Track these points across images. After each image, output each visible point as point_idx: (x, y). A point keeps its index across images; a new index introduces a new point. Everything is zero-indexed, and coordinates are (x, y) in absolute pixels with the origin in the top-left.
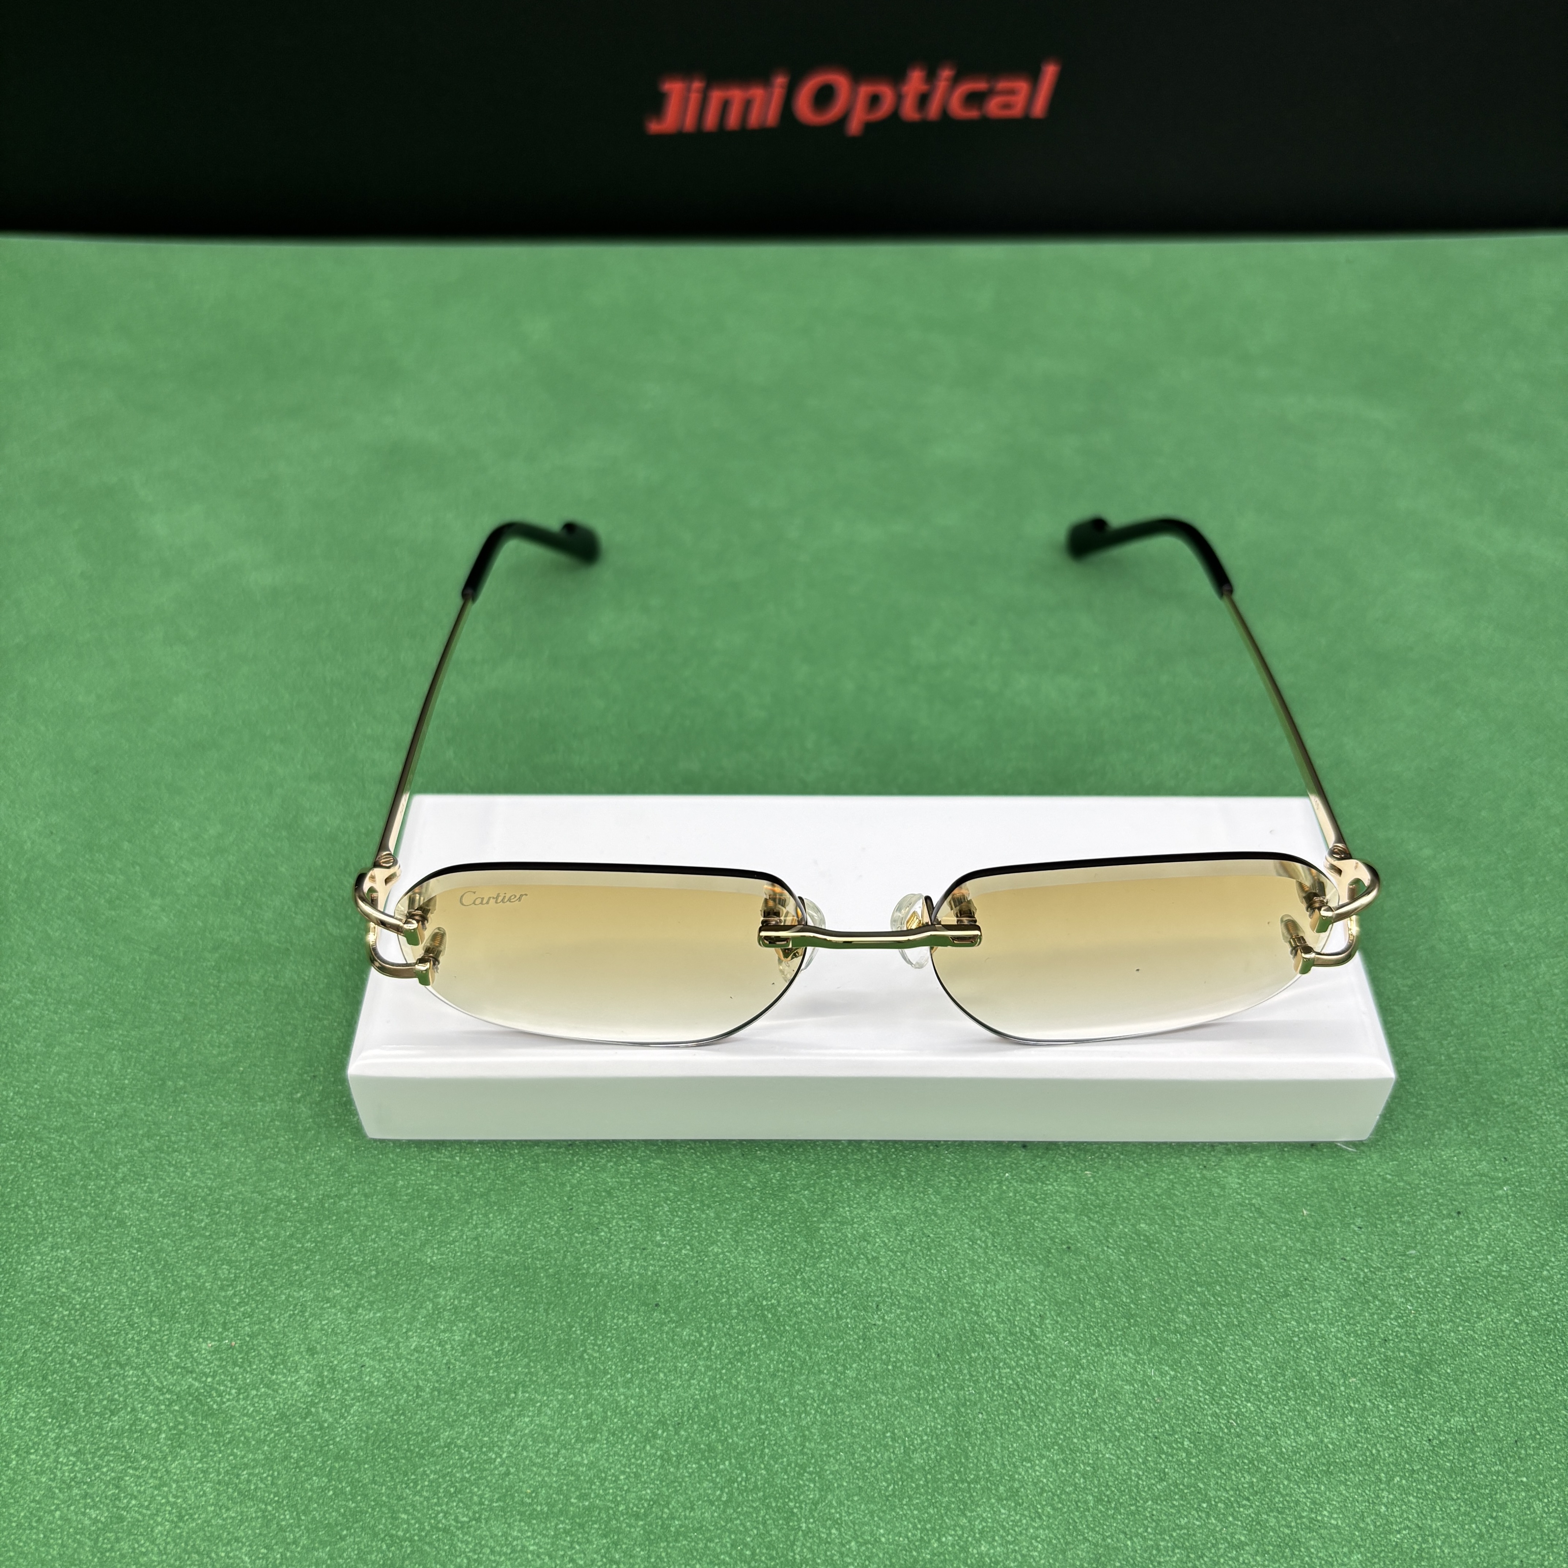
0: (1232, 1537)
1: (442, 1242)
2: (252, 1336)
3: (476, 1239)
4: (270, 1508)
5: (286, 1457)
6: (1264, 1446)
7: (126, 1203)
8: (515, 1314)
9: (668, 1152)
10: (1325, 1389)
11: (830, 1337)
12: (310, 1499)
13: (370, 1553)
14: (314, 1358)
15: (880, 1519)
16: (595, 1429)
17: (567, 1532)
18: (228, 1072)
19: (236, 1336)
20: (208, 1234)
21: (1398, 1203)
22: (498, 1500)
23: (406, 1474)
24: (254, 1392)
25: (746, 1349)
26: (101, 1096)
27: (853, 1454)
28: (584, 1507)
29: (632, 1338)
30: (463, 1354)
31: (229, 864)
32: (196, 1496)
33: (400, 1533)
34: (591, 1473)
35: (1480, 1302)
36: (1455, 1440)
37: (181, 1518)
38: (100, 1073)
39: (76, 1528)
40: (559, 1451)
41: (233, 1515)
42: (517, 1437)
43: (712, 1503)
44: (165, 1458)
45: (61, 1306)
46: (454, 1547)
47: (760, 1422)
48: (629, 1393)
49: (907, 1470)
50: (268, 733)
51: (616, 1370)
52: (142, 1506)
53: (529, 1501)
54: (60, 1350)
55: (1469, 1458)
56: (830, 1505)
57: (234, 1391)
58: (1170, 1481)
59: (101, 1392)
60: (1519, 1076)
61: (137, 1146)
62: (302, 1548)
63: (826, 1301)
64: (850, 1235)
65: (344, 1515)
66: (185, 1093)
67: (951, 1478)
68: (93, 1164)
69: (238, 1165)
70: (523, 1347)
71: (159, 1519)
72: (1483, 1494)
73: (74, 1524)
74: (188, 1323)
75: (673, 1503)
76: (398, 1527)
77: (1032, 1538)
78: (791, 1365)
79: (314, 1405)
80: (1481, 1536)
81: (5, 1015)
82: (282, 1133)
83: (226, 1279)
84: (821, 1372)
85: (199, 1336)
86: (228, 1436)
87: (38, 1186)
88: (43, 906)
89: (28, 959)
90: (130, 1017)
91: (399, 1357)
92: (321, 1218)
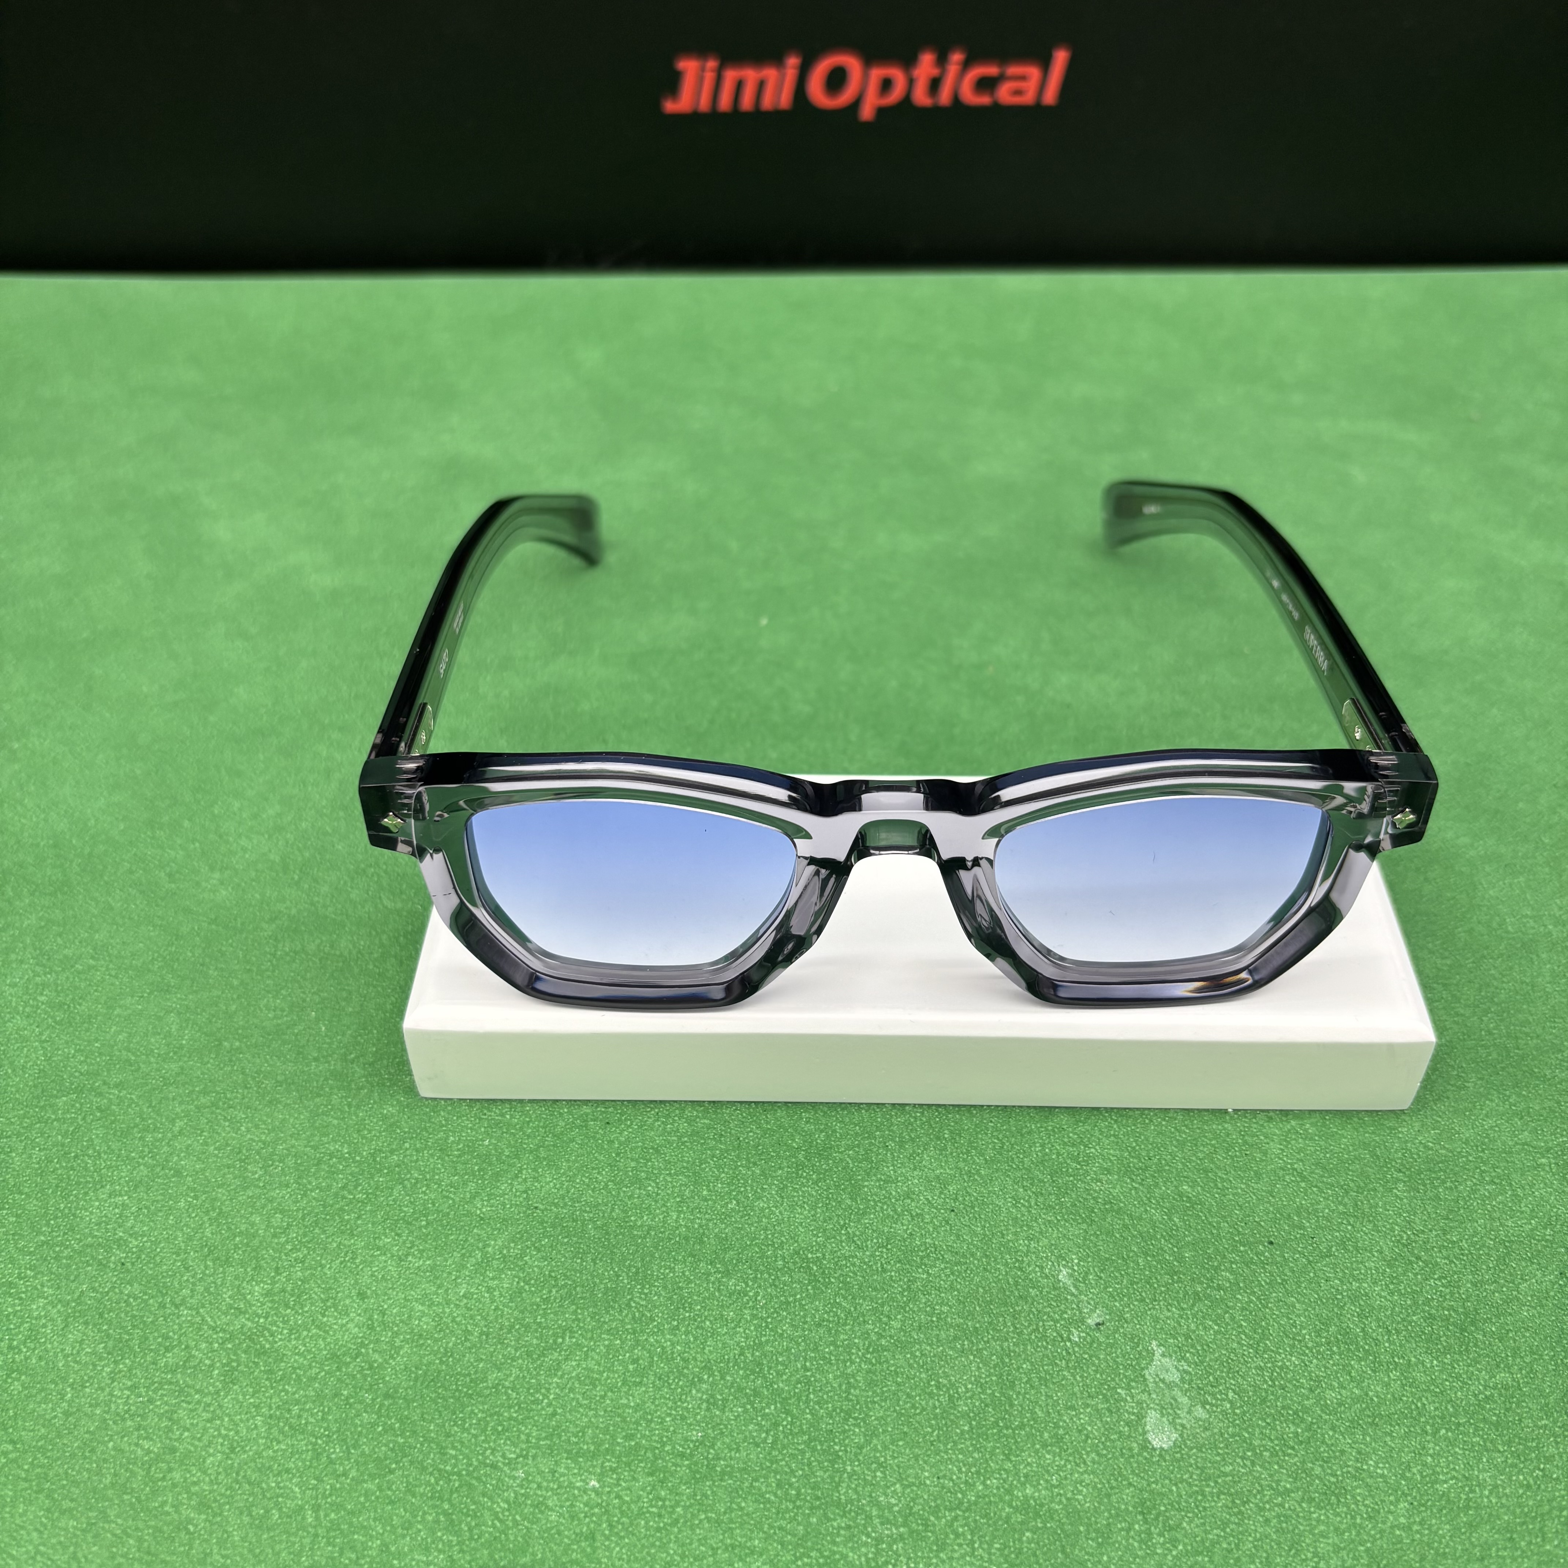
0: (1278, 1485)
1: (492, 1194)
2: (304, 1281)
3: (525, 1192)
4: (320, 1442)
5: (336, 1395)
6: (1308, 1399)
7: (182, 1155)
8: (563, 1263)
9: (715, 1112)
10: (1370, 1346)
11: (875, 1289)
12: (360, 1433)
13: (420, 1486)
14: (364, 1302)
15: (925, 1462)
16: (642, 1373)
17: (613, 1470)
18: (284, 1034)
19: (288, 1280)
20: (261, 1184)
21: (1441, 1170)
22: (546, 1438)
23: (455, 1413)
24: (305, 1333)
25: (791, 1299)
26: (159, 1055)
27: (899, 1400)
28: (630, 1447)
29: (679, 1288)
30: (511, 1300)
31: (287, 843)
32: (249, 1429)
33: (448, 1468)
34: (638, 1415)
35: (1524, 1264)
36: (1501, 1395)
37: (232, 1450)
38: (159, 1034)
39: (128, 1459)
40: (605, 1395)
41: (284, 1447)
42: (564, 1381)
43: (758, 1445)
44: (217, 1392)
45: (118, 1249)
46: (502, 1481)
47: (806, 1369)
48: (676, 1339)
49: (952, 1417)
50: (327, 721)
51: (662, 1317)
52: (194, 1438)
53: (575, 1440)
54: (117, 1290)
55: (1514, 1412)
56: (875, 1450)
57: (285, 1332)
58: (1216, 1431)
59: (156, 1330)
60: (1560, 1051)
61: (193, 1101)
62: (353, 1479)
63: (871, 1256)
65: (392, 1450)
66: (241, 1053)
67: (997, 1423)
68: (150, 1118)
69: (291, 1121)
70: (571, 1294)
71: (211, 1451)
72: (1529, 1448)
73: (127, 1454)
74: (242, 1267)
75: (719, 1444)
76: (446, 1462)
77: (1076, 1482)
78: (836, 1314)
79: (362, 1344)
80: (1528, 1487)
81: (67, 978)
82: (336, 1091)
83: (278, 1227)
85: (253, 1279)
86: (280, 1373)
87: (97, 1137)
88: (106, 878)
89: (90, 928)
90: (188, 982)
91: (448, 1302)
92: (373, 1171)
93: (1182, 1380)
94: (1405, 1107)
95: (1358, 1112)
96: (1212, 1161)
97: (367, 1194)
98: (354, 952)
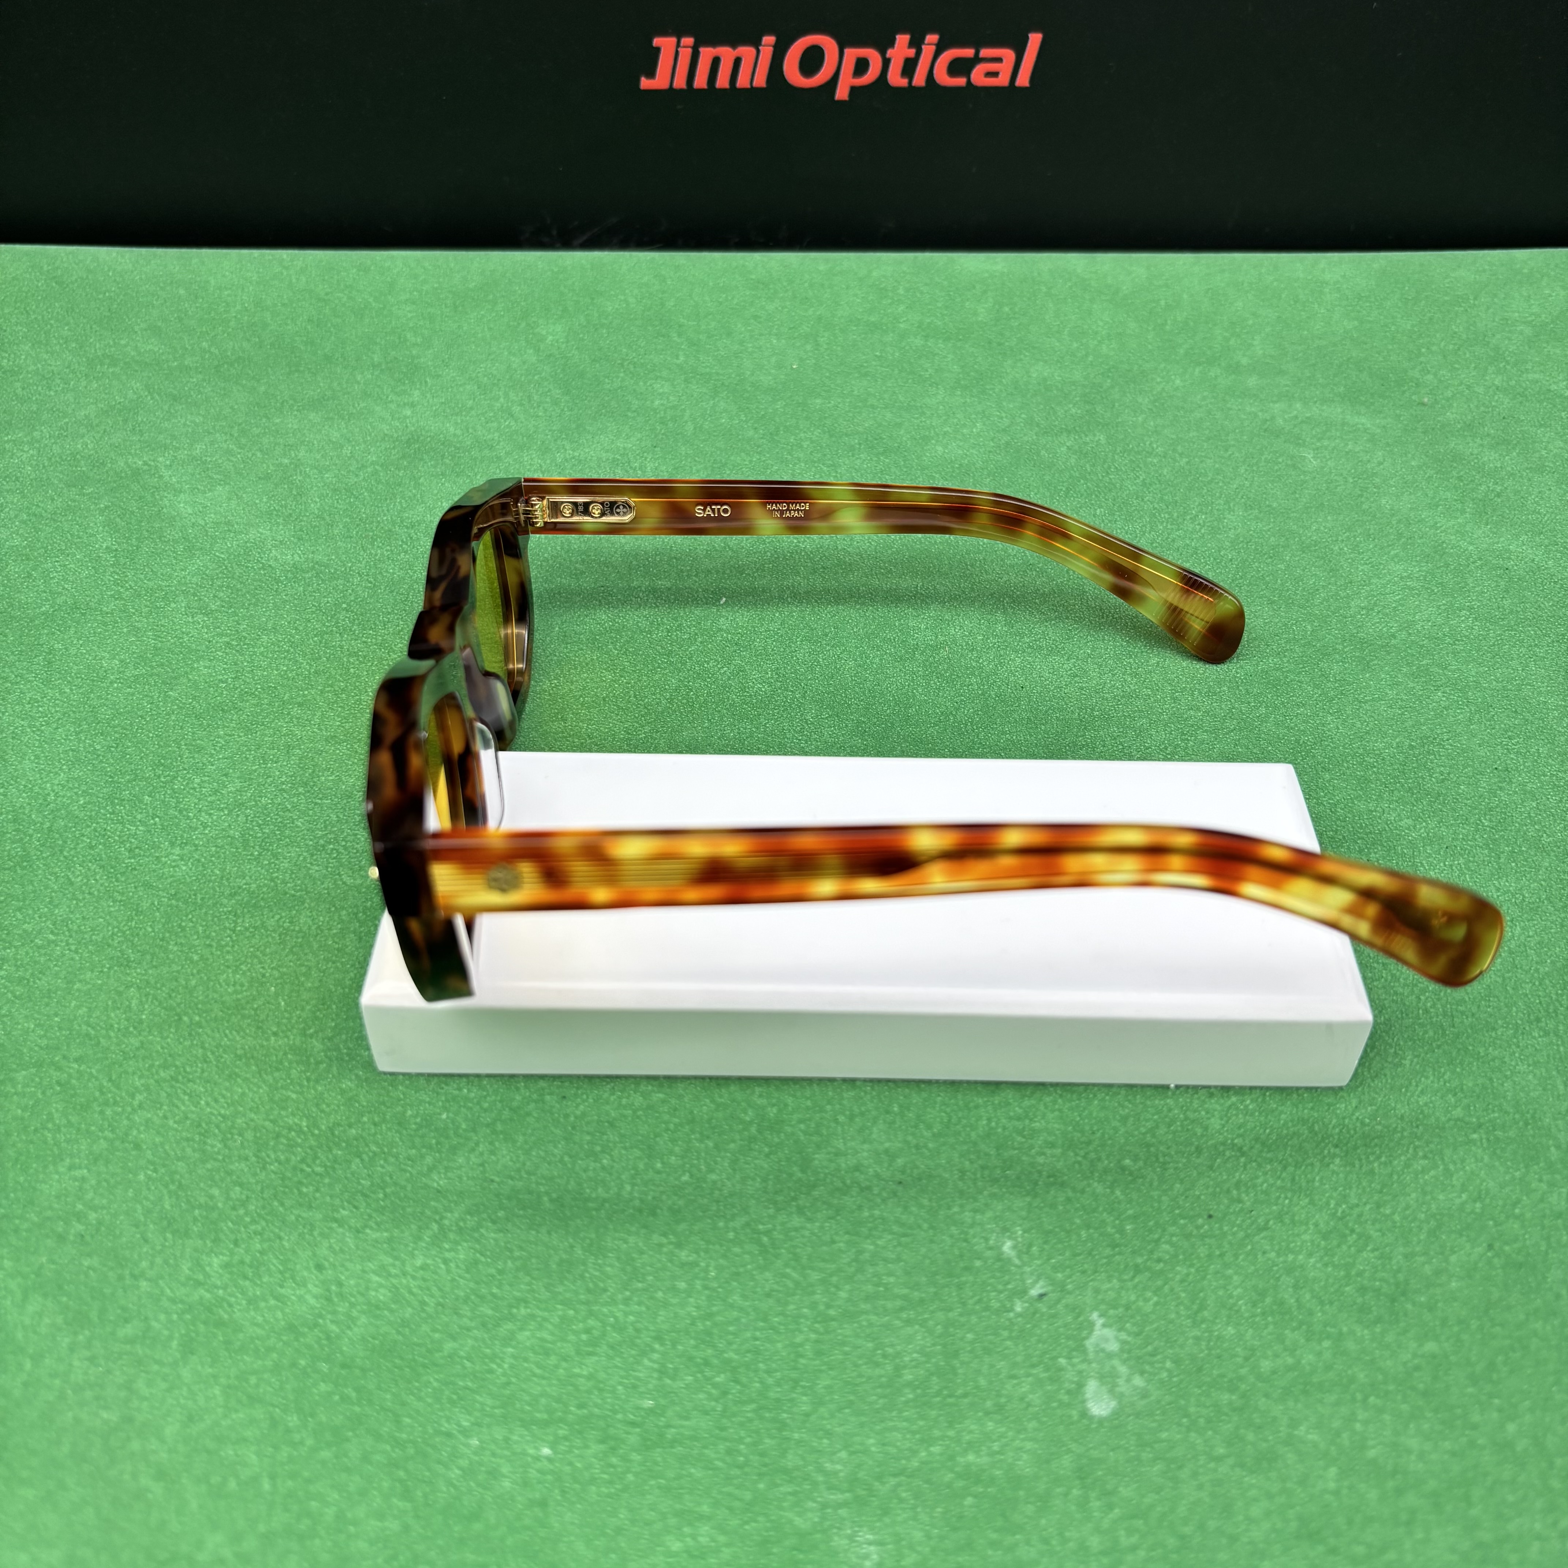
2: (262, 1252)
3: (482, 1165)
6: (1242, 1367)
7: (142, 1128)
11: (824, 1260)
12: (317, 1401)
14: (321, 1273)
16: (595, 1343)
17: (566, 1438)
18: (243, 1008)
19: (247, 1251)
20: (220, 1158)
21: (1376, 1145)
24: (263, 1304)
25: (741, 1270)
26: (119, 1030)
29: (633, 1260)
30: (468, 1271)
32: (207, 1399)
33: (404, 1436)
34: (590, 1384)
35: (1453, 1236)
37: (191, 1419)
38: (119, 1009)
41: (241, 1415)
43: (706, 1413)
45: (79, 1221)
46: (457, 1449)
47: (756, 1339)
48: (627, 1309)
53: (528, 1408)
54: (76, 1263)
57: (244, 1302)
58: (1153, 1398)
60: (1494, 1029)
61: (153, 1075)
64: (843, 1165)
66: (201, 1027)
67: (941, 1391)
68: (110, 1092)
69: (251, 1095)
74: (201, 1239)
75: (670, 1413)
76: (401, 1430)
79: (320, 1316)
81: (27, 953)
82: (295, 1065)
83: (237, 1200)
84: (813, 1293)
85: (212, 1251)
86: (239, 1343)
87: (57, 1110)
88: (65, 854)
89: (50, 902)
90: (148, 957)
91: (404, 1274)
92: (331, 1144)
93: (1122, 1350)
94: (1344, 1083)
95: (1298, 1089)
96: (1154, 1136)
97: (325, 1166)
98: (313, 928)
